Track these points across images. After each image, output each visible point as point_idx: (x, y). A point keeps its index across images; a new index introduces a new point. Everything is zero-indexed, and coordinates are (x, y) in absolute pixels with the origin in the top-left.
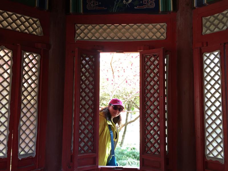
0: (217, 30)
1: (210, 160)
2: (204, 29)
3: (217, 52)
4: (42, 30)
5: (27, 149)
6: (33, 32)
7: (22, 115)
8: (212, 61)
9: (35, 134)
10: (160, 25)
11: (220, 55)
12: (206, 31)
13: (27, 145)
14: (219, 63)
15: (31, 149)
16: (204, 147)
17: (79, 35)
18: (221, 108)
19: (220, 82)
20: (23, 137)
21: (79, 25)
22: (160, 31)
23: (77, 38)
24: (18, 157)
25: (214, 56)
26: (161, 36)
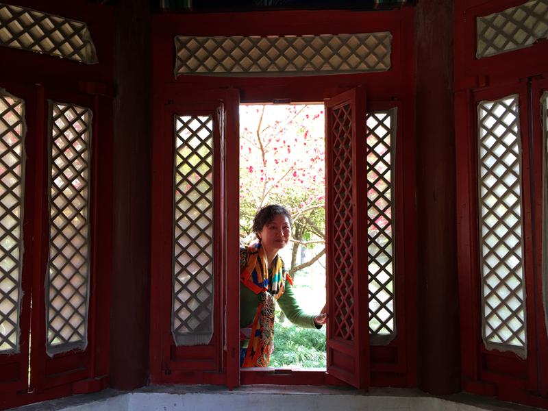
0: (511, 46)
1: (494, 350)
2: (481, 46)
3: (512, 100)
4: (95, 50)
5: (66, 333)
6: (73, 54)
7: (53, 253)
8: (499, 121)
9: (84, 298)
10: (375, 37)
11: (520, 106)
12: (484, 50)
13: (67, 322)
14: (516, 124)
15: (75, 331)
16: (479, 321)
17: (184, 63)
18: (519, 231)
19: (517, 169)
20: (57, 304)
21: (183, 38)
22: (376, 51)
23: (179, 70)
24: (47, 352)
25: (504, 109)
26: (378, 63)
